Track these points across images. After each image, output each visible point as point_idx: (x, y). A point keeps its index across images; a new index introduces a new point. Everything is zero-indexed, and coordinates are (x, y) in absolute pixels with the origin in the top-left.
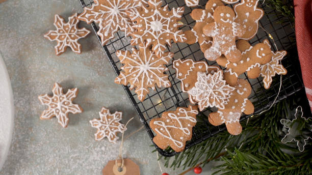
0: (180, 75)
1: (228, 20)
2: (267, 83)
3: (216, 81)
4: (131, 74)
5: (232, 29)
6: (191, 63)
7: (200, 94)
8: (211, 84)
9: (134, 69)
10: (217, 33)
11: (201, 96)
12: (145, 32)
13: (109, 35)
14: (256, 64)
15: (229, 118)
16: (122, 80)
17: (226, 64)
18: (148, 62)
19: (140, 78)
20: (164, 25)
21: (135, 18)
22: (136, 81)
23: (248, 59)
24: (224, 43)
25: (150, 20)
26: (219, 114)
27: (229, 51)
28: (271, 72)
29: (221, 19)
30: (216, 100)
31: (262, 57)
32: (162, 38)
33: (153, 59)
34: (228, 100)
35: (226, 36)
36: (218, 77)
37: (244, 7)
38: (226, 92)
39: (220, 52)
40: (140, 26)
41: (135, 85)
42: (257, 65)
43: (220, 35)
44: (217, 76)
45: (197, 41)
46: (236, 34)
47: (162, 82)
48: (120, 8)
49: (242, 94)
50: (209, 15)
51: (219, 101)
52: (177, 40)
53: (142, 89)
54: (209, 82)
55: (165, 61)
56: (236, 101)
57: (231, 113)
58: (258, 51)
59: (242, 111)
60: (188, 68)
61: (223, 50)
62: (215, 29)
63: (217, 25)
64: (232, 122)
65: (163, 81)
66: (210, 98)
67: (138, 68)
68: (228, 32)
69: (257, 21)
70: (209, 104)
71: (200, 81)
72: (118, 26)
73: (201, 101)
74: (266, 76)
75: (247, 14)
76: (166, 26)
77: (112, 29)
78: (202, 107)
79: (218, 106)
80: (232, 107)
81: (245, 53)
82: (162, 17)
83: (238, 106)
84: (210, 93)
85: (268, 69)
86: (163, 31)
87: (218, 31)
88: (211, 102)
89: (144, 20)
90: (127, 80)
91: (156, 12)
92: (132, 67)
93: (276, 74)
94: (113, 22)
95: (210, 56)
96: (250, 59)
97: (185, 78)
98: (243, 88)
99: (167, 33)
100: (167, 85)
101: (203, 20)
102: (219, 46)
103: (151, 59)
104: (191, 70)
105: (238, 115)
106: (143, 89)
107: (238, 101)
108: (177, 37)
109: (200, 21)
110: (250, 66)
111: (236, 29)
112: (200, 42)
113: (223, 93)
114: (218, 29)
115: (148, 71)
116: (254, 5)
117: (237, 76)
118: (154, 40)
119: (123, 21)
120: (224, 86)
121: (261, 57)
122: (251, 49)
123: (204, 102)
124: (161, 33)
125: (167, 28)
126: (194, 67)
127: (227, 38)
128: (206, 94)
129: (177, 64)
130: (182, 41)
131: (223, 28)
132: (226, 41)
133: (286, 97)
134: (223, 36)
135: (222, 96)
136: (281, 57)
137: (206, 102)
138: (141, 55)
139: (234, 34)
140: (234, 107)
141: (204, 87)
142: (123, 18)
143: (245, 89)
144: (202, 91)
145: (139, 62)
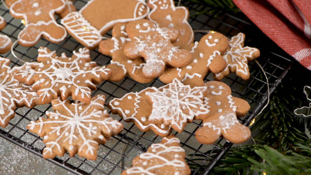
0: (127, 112)
1: (149, 28)
2: (244, 70)
3: (176, 90)
4: (61, 136)
5: (160, 34)
6: (134, 96)
7: (166, 111)
8: (173, 96)
9: (62, 130)
10: (145, 45)
11: (169, 113)
12: (53, 83)
13: (7, 111)
14: (214, 53)
15: (222, 124)
16: (53, 149)
17: (179, 74)
18: (77, 114)
19: (77, 134)
20: (73, 69)
21: (30, 77)
22: (73, 138)
23: (201, 55)
24: (159, 50)
25: (52, 70)
26: (207, 126)
27: (172, 54)
28: (239, 58)
29: (140, 31)
30: (191, 108)
31: (216, 43)
32: (78, 81)
33: (80, 108)
34: (209, 107)
35: (158, 43)
36: (178, 86)
37: (160, 11)
38: (198, 94)
39: (161, 61)
40: (42, 80)
41: (75, 144)
42: (217, 54)
43: (150, 45)
44: (176, 85)
45: (125, 71)
46: (168, 36)
47: (109, 125)
48: (4, 83)
49: (220, 93)
50: (123, 39)
51: (195, 107)
52: (98, 76)
53: (86, 142)
54: (169, 96)
55: (98, 104)
56: (219, 103)
57: (222, 117)
58: (207, 41)
59: (234, 110)
60: (133, 101)
61: (163, 58)
62: (139, 43)
63: (139, 38)
64: (230, 125)
65: (108, 123)
66: (182, 109)
67: (66, 127)
68: (158, 39)
69: (185, 21)
70: (185, 117)
71: (157, 100)
72: (12, 100)
73: (172, 118)
74: (237, 65)
75: (169, 17)
76: (76, 69)
77: (6, 105)
78: (180, 125)
79: (198, 113)
80: (217, 111)
81: (193, 51)
82: (65, 63)
83: (225, 106)
84: (178, 105)
85: (234, 57)
86: (75, 74)
87: (144, 43)
88: (187, 113)
89: (43, 75)
90: (60, 145)
91: (54, 61)
92: (58, 128)
93: (248, 58)
94: (4, 98)
95: (151, 70)
96: (204, 53)
97: (136, 112)
98: (218, 87)
99: (82, 74)
100: (117, 125)
101: (119, 47)
102: (156, 56)
103: (78, 109)
104: (139, 101)
105: (232, 116)
106: (88, 141)
107: (222, 102)
108: (97, 73)
109: (115, 50)
110: (209, 58)
111: (165, 32)
112: (129, 71)
113: (195, 97)
114: (143, 42)
115: (82, 122)
116: (170, 4)
117: (200, 76)
118: (69, 86)
119: (16, 92)
120: (190, 90)
121: (214, 44)
122: (198, 45)
123: (178, 118)
124: (74, 77)
125: (79, 70)
126: (139, 97)
127: (161, 44)
128: (174, 108)
129: (116, 103)
130: (106, 73)
131: (149, 38)
132: (161, 47)
133: (280, 81)
134: (154, 44)
135: (196, 100)
136: (240, 40)
137: (180, 116)
138: (63, 112)
139: (165, 37)
140: (220, 110)
141: (167, 102)
142: (14, 90)
143: (221, 87)
144: (167, 107)
145: (65, 119)
